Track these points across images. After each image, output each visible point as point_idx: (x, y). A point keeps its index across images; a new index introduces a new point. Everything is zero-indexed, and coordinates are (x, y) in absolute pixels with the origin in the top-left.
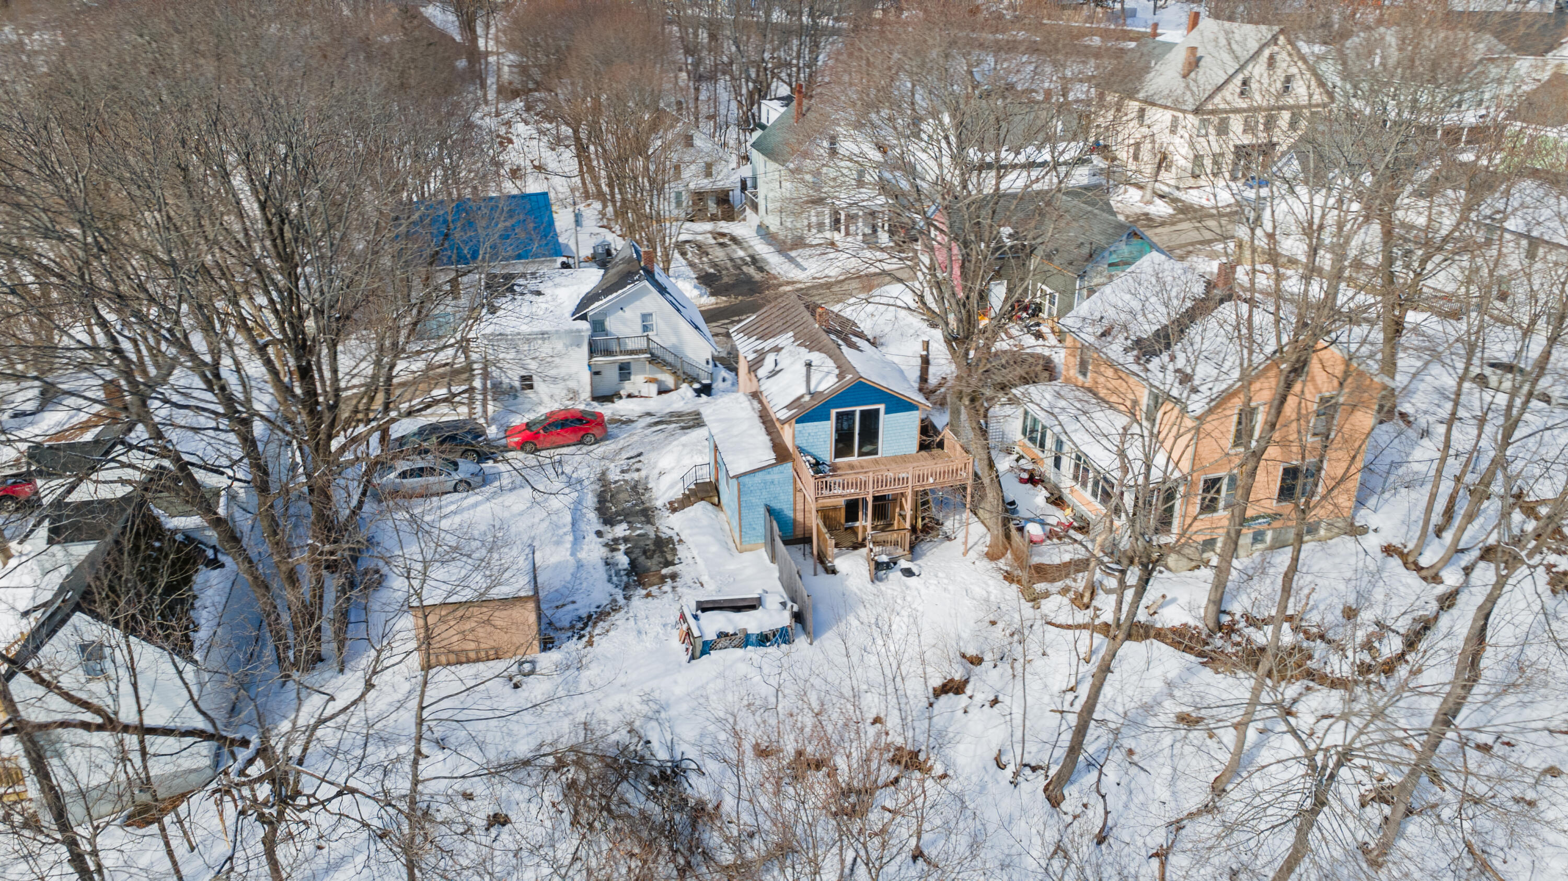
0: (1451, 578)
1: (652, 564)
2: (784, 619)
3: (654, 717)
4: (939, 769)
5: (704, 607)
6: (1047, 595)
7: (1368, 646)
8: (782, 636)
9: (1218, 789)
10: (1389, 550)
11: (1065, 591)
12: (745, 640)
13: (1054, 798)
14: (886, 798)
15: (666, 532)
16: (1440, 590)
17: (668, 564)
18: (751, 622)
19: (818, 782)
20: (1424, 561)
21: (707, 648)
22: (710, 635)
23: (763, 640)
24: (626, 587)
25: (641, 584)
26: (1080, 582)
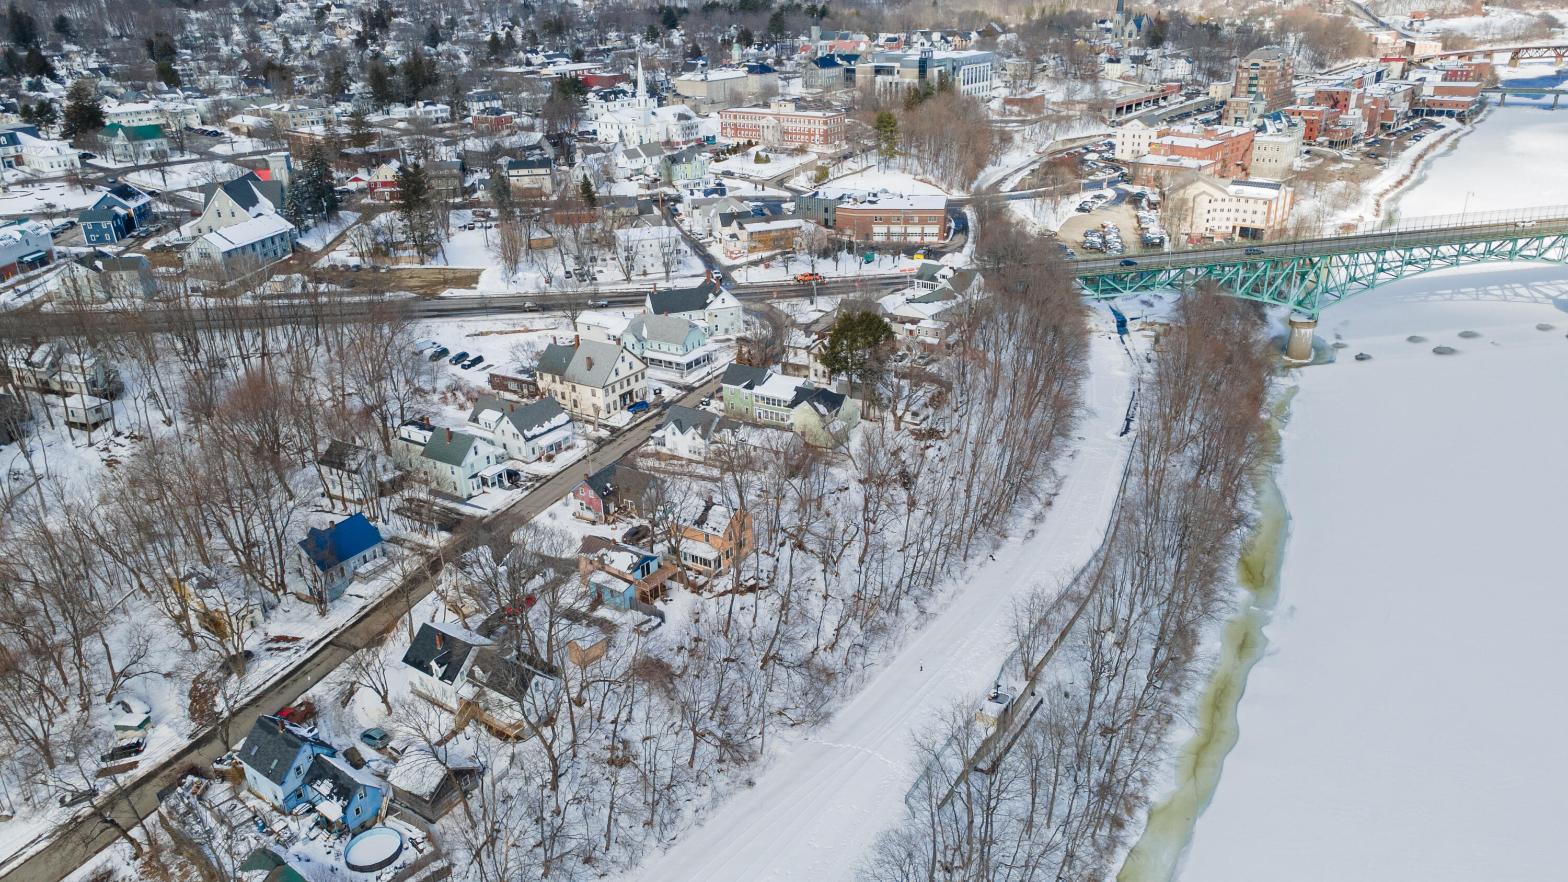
1: (605, 625)
2: (659, 620)
3: (648, 652)
5: (640, 625)
7: (768, 577)
8: (659, 625)
10: (763, 553)
11: (706, 590)
12: (654, 628)
14: (698, 649)
16: (775, 558)
19: (684, 652)
20: (771, 553)
21: (647, 633)
25: (610, 630)
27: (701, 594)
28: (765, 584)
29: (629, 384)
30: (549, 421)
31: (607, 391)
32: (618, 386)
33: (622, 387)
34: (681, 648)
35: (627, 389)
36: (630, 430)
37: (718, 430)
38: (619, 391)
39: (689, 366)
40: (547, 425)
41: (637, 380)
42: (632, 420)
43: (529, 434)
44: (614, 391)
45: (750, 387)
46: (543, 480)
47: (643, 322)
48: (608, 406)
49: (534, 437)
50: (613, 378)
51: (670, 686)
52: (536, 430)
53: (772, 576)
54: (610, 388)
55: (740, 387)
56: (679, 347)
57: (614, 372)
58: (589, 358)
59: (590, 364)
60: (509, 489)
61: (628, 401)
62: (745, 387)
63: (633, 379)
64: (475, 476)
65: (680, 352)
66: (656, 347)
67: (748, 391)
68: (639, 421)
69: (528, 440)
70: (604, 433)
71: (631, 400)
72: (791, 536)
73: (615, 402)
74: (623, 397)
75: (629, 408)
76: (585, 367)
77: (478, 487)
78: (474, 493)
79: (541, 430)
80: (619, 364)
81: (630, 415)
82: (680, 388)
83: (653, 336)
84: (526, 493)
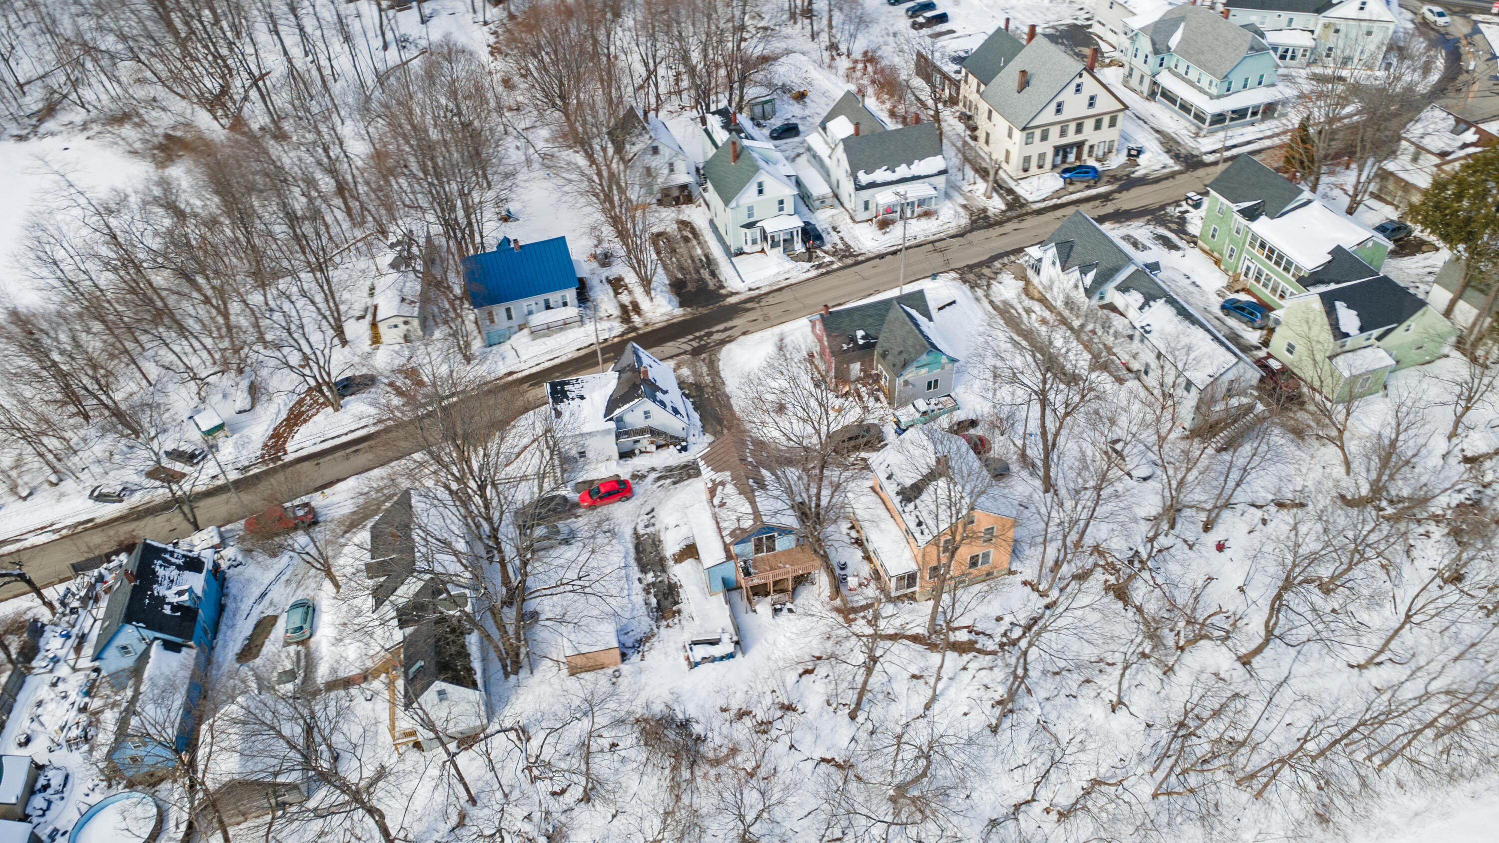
0: (1054, 594)
1: (666, 603)
2: (730, 648)
3: (677, 700)
4: (800, 710)
5: (695, 643)
6: (855, 620)
7: (1005, 635)
8: (731, 656)
9: (927, 707)
10: (1025, 583)
11: (864, 617)
12: (713, 660)
13: (853, 716)
14: (778, 724)
15: (674, 579)
16: (1047, 601)
17: (676, 603)
18: (717, 651)
19: (748, 721)
20: (1041, 588)
21: (697, 664)
22: (698, 659)
23: (722, 658)
24: (657, 620)
25: (664, 618)
26: (870, 614)
27: (849, 622)
28: (991, 646)
29: (1079, 129)
30: (909, 164)
31: (1030, 136)
32: (1055, 131)
33: (1063, 133)
34: (742, 714)
35: (1072, 137)
36: (1039, 212)
37: (1123, 288)
38: (1055, 139)
39: (1219, 119)
40: (902, 171)
41: (1098, 127)
42: (1057, 194)
43: (864, 178)
44: (1044, 138)
45: (1251, 214)
46: (850, 261)
47: (1182, 19)
48: (1027, 160)
49: (872, 185)
50: (1048, 116)
51: (686, 774)
52: (881, 175)
53: (1017, 633)
54: (1038, 133)
55: (1235, 207)
56: (1216, 81)
57: (1053, 107)
58: (1023, 72)
59: (1025, 81)
60: (796, 258)
61: (1072, 158)
62: (1244, 212)
63: (1089, 124)
64: (750, 226)
65: (1214, 91)
66: (1181, 70)
67: (1243, 221)
68: (1064, 200)
69: (859, 188)
70: (996, 205)
71: (1078, 157)
72: (1111, 568)
73: (1042, 156)
74: (1062, 151)
75: (1066, 171)
76: (1015, 85)
77: (754, 242)
78: (747, 249)
79: (889, 176)
80: (1068, 96)
81: (1060, 183)
82: (1177, 157)
83: (1185, 50)
84: (813, 273)
